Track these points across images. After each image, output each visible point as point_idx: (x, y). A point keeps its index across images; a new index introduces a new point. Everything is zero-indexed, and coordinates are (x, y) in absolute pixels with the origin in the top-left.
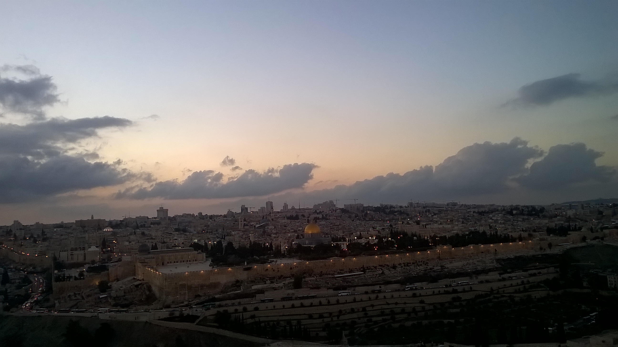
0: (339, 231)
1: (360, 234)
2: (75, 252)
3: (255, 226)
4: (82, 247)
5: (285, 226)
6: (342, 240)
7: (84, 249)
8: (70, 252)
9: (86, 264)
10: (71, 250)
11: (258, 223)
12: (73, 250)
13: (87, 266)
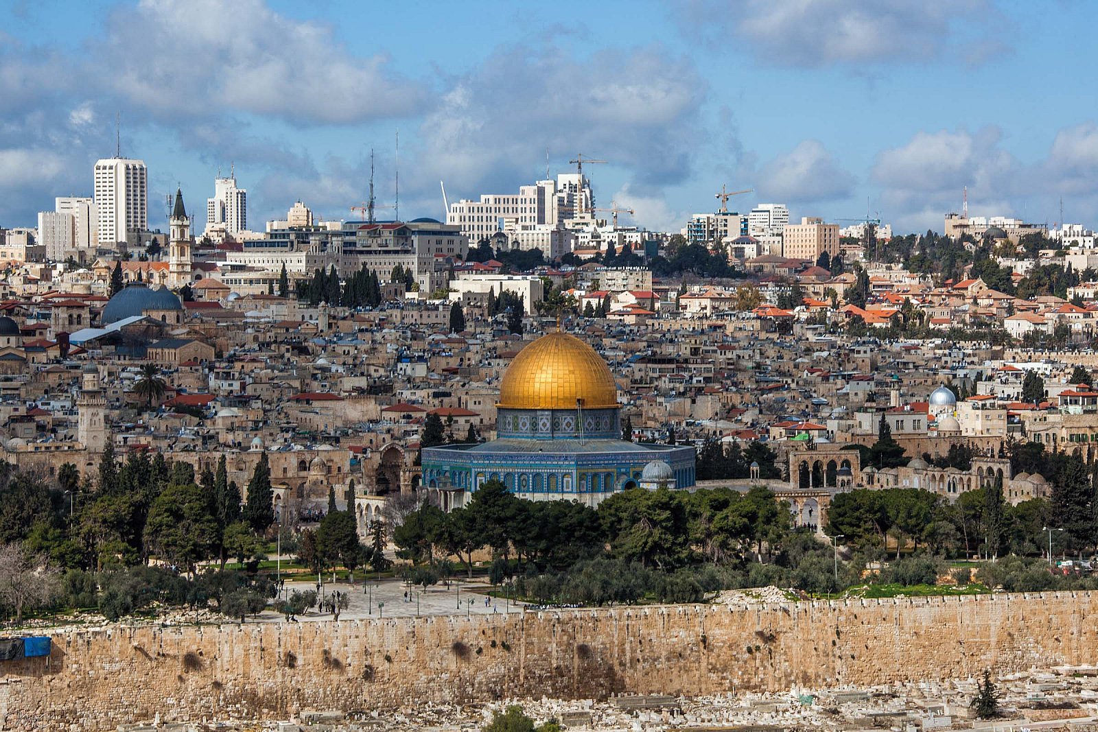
0: (694, 402)
1: (884, 427)
3: (63, 339)
5: (301, 350)
6: (755, 467)
11: (86, 314)
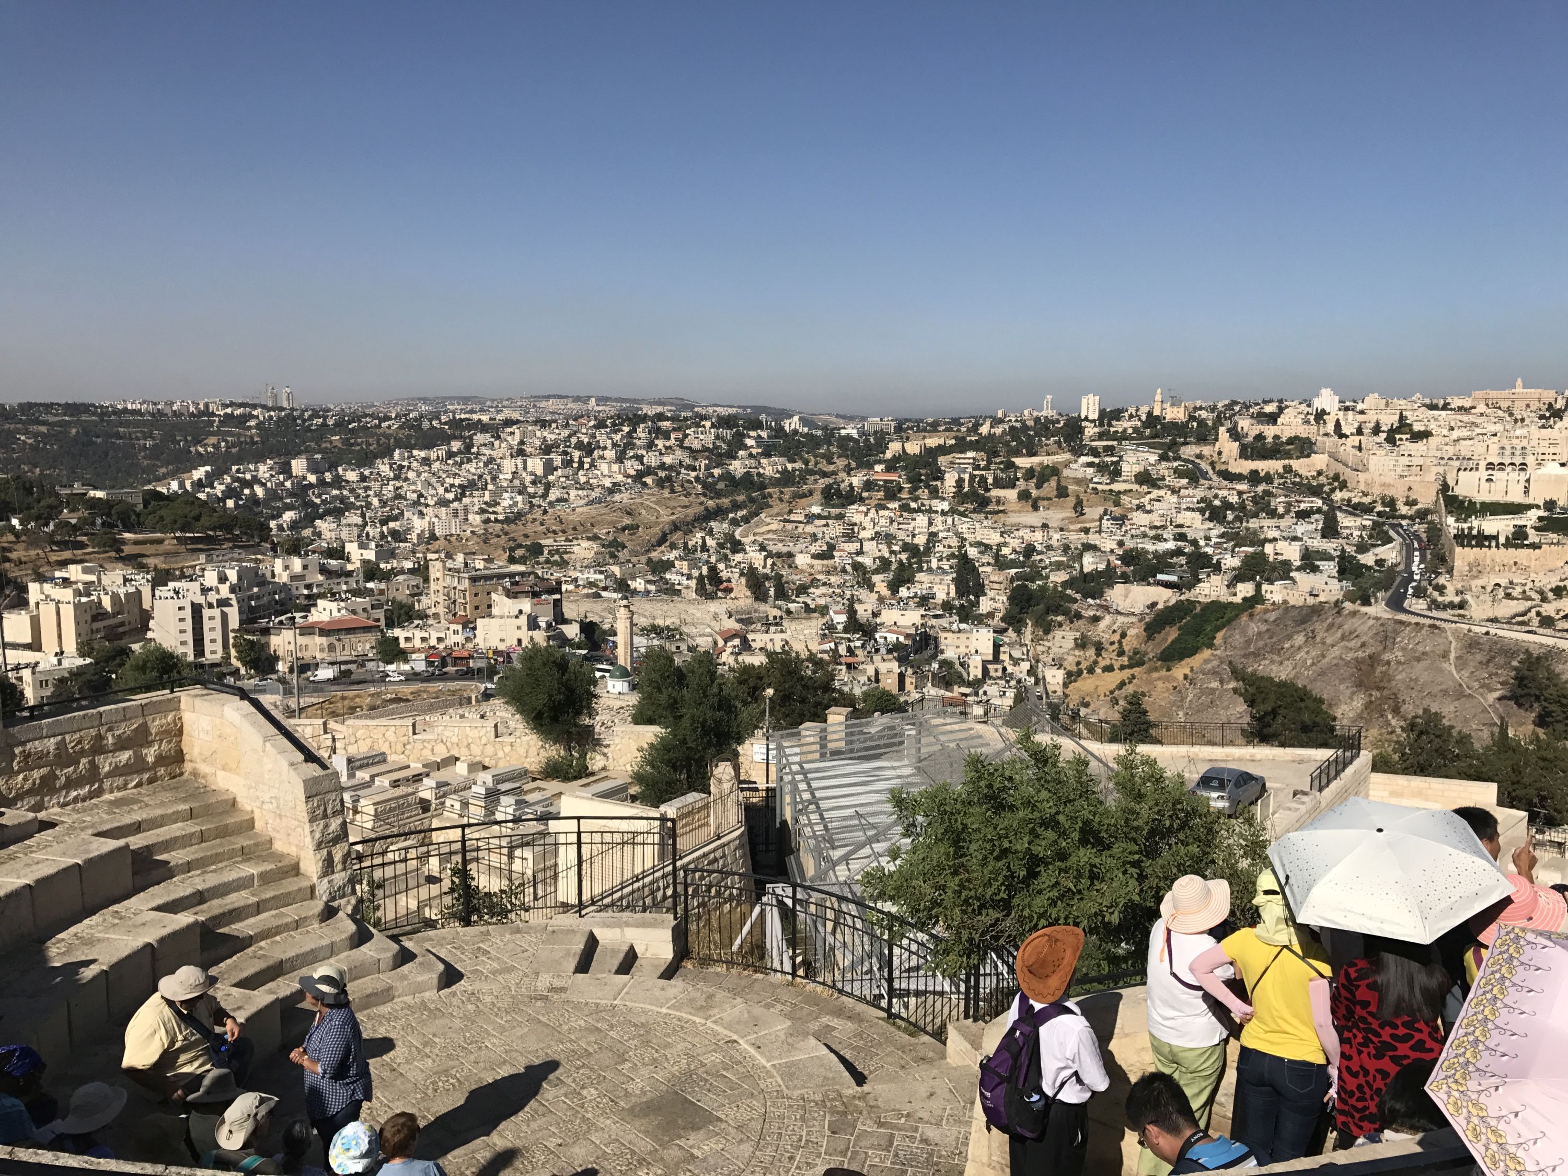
2: (1497, 475)
4: (1518, 460)
7: (1523, 467)
8: (1483, 474)
9: (1529, 507)
10: (1487, 469)
12: (1493, 469)
13: (1534, 514)
